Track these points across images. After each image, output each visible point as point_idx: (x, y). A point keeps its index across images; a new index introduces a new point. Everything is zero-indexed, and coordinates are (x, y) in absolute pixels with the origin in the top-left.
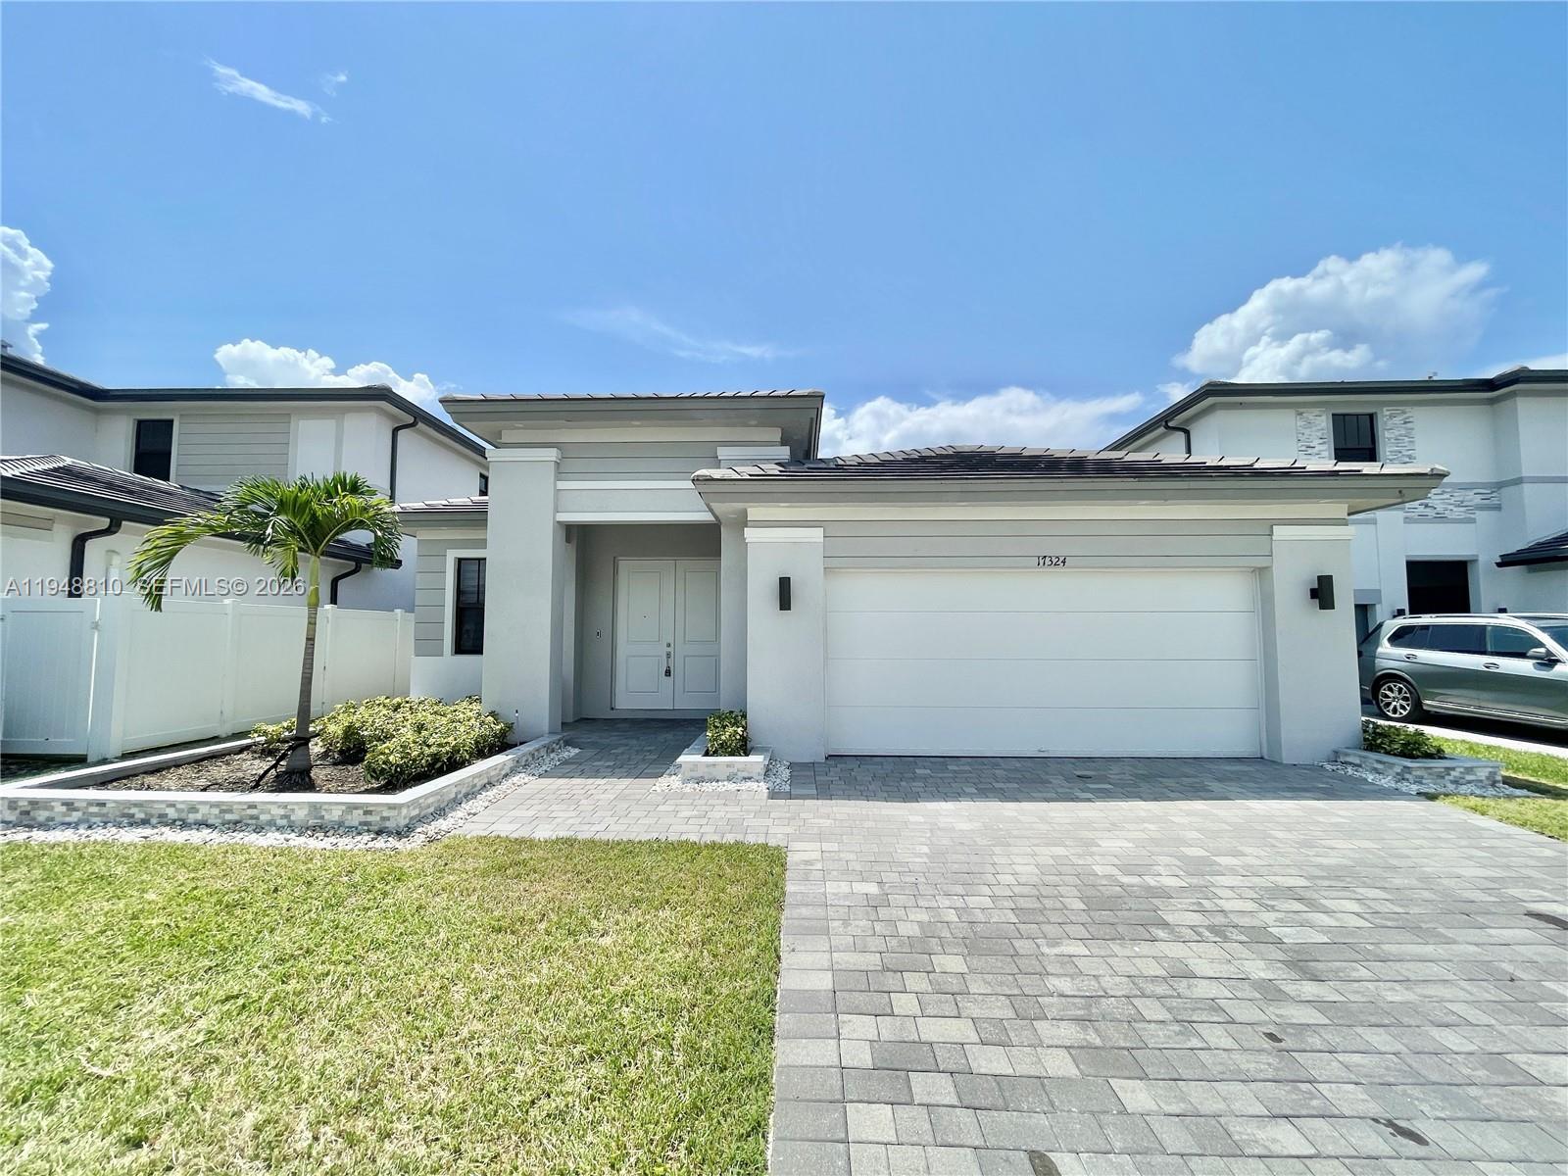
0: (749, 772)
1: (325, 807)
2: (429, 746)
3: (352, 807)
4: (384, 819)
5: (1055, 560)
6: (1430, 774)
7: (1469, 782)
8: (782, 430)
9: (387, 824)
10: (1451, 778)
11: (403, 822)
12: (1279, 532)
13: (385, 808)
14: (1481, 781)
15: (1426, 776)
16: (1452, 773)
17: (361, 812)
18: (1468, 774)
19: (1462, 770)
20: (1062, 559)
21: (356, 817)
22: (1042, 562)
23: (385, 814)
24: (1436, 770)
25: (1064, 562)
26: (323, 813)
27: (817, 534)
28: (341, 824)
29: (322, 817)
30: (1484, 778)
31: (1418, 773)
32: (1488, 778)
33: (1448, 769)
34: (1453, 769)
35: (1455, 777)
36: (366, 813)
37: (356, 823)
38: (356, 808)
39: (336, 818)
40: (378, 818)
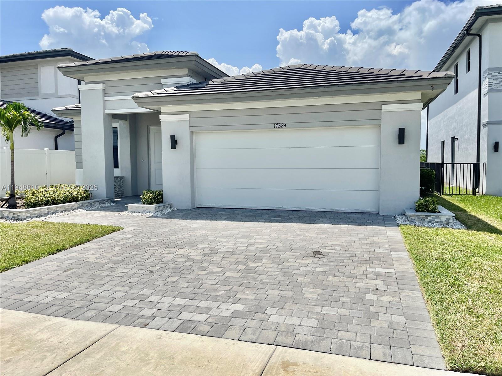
0: (150, 210)
1: (4, 212)
2: (45, 197)
3: (10, 212)
4: (18, 216)
5: (281, 125)
6: (418, 218)
7: (437, 222)
8: (189, 69)
9: (19, 217)
10: (428, 220)
11: (23, 217)
12: (385, 108)
13: (18, 213)
14: (443, 222)
15: (416, 218)
16: (429, 218)
17: (12, 213)
18: (437, 219)
19: (434, 217)
20: (284, 124)
21: (11, 215)
22: (276, 126)
23: (18, 214)
24: (421, 216)
25: (285, 126)
26: (3, 214)
27: (186, 117)
28: (8, 217)
29: (3, 215)
30: (444, 221)
31: (412, 218)
32: (445, 221)
33: (427, 216)
34: (430, 216)
35: (430, 220)
36: (14, 214)
37: (11, 217)
38: (11, 212)
39: (7, 215)
40: (17, 216)
